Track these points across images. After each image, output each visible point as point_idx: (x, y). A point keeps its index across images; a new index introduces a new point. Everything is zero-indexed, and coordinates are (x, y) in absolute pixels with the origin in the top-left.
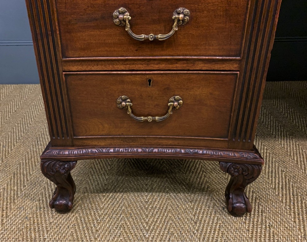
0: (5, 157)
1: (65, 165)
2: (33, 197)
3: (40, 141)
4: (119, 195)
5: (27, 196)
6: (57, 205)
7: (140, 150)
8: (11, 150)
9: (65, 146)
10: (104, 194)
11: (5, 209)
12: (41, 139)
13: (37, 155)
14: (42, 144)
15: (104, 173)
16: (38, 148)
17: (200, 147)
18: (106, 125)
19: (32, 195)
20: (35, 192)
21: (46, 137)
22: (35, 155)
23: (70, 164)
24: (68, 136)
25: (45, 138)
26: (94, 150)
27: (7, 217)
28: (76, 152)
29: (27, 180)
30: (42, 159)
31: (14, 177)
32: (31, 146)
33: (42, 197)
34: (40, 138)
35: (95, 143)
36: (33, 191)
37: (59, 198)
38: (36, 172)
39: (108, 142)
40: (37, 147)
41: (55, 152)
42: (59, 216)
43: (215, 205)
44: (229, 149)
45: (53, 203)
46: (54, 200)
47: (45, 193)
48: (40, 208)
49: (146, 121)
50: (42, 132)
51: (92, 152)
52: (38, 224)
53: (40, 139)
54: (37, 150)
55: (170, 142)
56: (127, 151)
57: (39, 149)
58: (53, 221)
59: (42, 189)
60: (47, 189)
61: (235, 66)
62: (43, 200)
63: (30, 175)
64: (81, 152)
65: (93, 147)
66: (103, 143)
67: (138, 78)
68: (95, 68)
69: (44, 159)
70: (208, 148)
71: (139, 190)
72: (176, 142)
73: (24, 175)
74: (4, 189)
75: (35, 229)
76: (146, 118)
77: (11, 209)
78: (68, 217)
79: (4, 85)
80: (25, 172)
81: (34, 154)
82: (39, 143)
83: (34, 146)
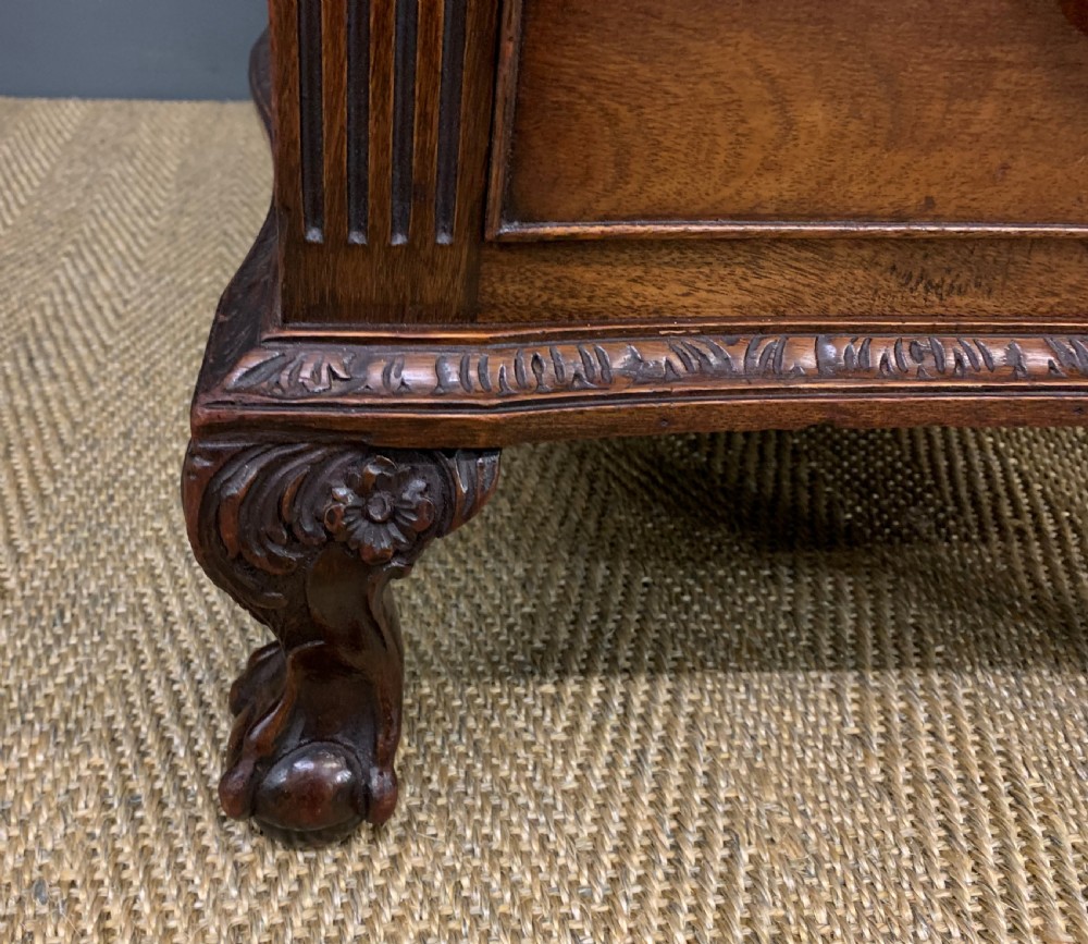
2: (66, 716)
3: (47, 357)
5: (22, 712)
6: (279, 793)
10: (549, 688)
13: (40, 433)
14: (59, 370)
15: (489, 545)
16: (42, 394)
20: (70, 682)
21: (74, 334)
22: (30, 432)
25: (67, 340)
30: (203, 431)
33: (131, 718)
34: (38, 340)
35: (665, 288)
36: (54, 670)
37: (292, 742)
38: (52, 535)
40: (33, 388)
41: (319, 370)
42: (282, 866)
47: (144, 681)
48: (132, 803)
50: (49, 311)
53: (41, 348)
54: (38, 404)
57: (46, 401)
58: (253, 914)
59: (113, 655)
60: (147, 654)
62: (139, 741)
78: (361, 876)
81: (20, 430)
82: (39, 364)
83: (15, 384)
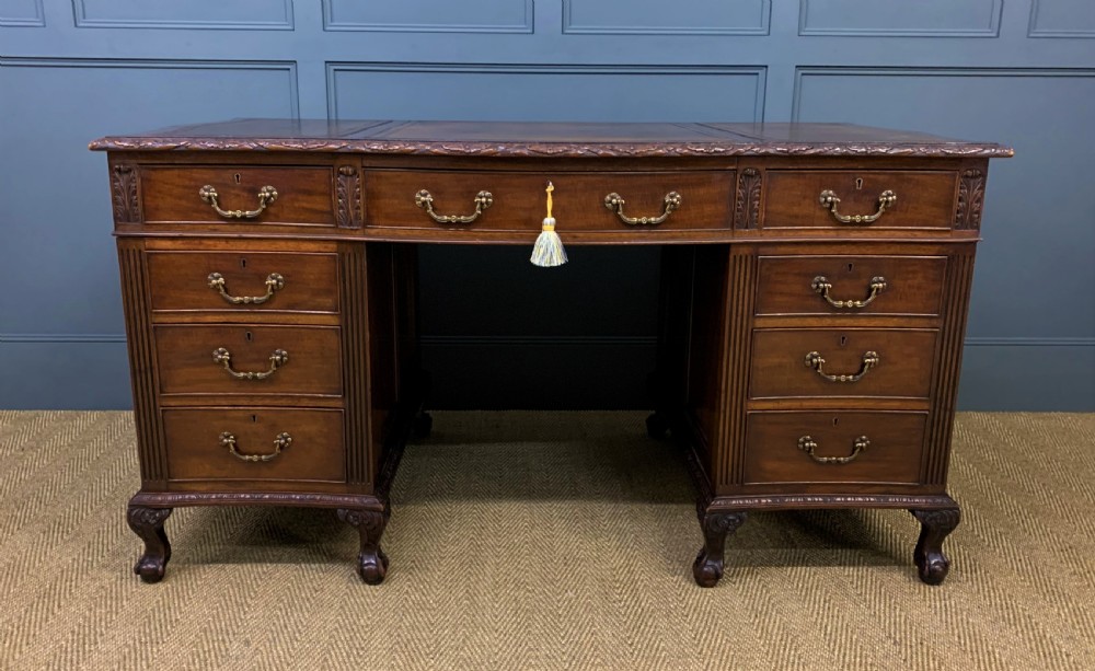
0: (78, 524)
1: (158, 513)
4: (232, 566)
6: (144, 570)
7: (248, 496)
8: (87, 514)
9: (158, 491)
17: (316, 492)
18: (207, 466)
23: (165, 512)
24: (162, 478)
26: (193, 496)
28: (170, 498)
30: (130, 506)
35: (194, 487)
37: (146, 561)
39: (210, 486)
41: (146, 498)
43: (353, 574)
44: (351, 493)
45: (140, 567)
46: (142, 562)
49: (251, 461)
51: (190, 498)
52: (116, 594)
55: (283, 486)
56: (232, 497)
61: (339, 404)
64: (177, 499)
65: (193, 492)
66: (203, 488)
67: (241, 414)
68: (195, 403)
69: (132, 506)
70: (326, 492)
71: (260, 561)
72: (291, 487)
74: (74, 559)
76: (251, 457)
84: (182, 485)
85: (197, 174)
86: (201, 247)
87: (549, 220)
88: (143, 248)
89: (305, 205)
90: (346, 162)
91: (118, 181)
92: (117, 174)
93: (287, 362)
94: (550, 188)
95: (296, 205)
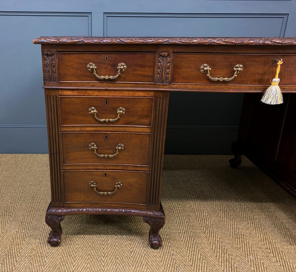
0: (14, 211)
1: (59, 218)
7: (100, 210)
9: (59, 207)
11: (19, 244)
12: (35, 198)
17: (132, 208)
18: (82, 196)
19: (34, 236)
23: (62, 217)
24: (61, 201)
26: (75, 209)
27: (22, 249)
28: (65, 211)
29: (30, 227)
31: (22, 224)
32: (30, 203)
39: (83, 205)
43: (143, 242)
44: (149, 209)
45: (50, 240)
46: (50, 238)
49: (103, 194)
51: (74, 211)
52: (40, 253)
55: (117, 205)
56: (93, 210)
61: (147, 169)
63: (32, 223)
64: (68, 211)
65: (75, 208)
66: (80, 206)
67: (100, 173)
68: (79, 168)
70: (136, 209)
72: (120, 206)
73: (28, 223)
74: (17, 232)
75: (39, 256)
76: (104, 193)
77: (23, 244)
79: (3, 154)
80: (28, 221)
84: (70, 205)
85: (86, 56)
86: (86, 94)
87: (277, 80)
88: (57, 95)
89: (140, 72)
90: (164, 49)
91: (47, 60)
92: (46, 57)
93: (123, 150)
94: (280, 63)
95: (135, 73)
